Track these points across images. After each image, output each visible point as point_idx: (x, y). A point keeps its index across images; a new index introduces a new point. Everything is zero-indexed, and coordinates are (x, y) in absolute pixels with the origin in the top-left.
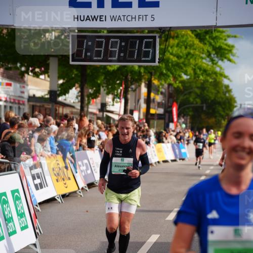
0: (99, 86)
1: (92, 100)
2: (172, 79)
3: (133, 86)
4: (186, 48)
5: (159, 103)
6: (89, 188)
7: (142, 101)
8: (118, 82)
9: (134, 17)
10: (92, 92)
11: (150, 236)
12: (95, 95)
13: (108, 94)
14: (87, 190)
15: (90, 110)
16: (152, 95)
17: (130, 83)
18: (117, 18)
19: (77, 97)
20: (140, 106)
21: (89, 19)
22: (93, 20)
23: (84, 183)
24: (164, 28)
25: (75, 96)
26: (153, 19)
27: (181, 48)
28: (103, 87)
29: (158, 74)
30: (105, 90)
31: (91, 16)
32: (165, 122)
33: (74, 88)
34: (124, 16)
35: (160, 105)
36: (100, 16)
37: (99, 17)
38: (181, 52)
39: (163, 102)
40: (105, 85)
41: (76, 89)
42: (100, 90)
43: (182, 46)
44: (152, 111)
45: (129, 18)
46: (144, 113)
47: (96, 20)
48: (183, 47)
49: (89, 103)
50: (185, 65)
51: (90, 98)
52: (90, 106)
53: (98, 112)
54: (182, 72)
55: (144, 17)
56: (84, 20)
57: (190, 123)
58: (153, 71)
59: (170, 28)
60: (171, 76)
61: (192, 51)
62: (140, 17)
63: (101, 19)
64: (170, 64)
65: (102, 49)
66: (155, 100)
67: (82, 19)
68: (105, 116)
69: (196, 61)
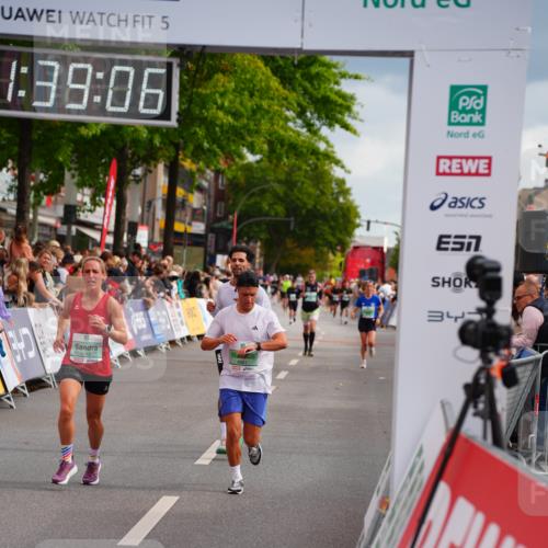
0: (61, 167)
1: (45, 198)
2: (221, 162)
3: (139, 171)
4: (252, 95)
5: (194, 211)
6: (30, 390)
7: (159, 205)
8: (103, 161)
9: (123, 17)
10: (45, 180)
11: (158, 500)
12: (52, 188)
13: (81, 185)
14: (25, 395)
15: (41, 219)
16: (180, 192)
17: (129, 165)
18: (86, 19)
19: (10, 190)
20: (154, 215)
21: (23, 16)
22: (31, 19)
23: (20, 378)
24: (190, 46)
25: (7, 186)
26: (165, 25)
27: (241, 95)
28: (70, 170)
29: (191, 147)
30: (73, 176)
31: (28, 10)
32: (206, 252)
33: (4, 170)
34: (102, 14)
35: (196, 215)
36: (48, 11)
37: (45, 13)
38: (241, 103)
39: (205, 208)
40: (73, 166)
41: (8, 171)
42: (63, 175)
43: (243, 90)
44: (179, 227)
45: (113, 20)
46: (160, 230)
47: (39, 19)
48: (246, 93)
49: (38, 203)
50: (250, 132)
51: (41, 193)
52: (40, 211)
53: (59, 225)
54: (244, 145)
55: (147, 20)
56: (9, 18)
57: (261, 255)
58: (181, 141)
59: (204, 47)
60: (220, 153)
61: (265, 104)
62: (137, 19)
63: (50, 19)
64: (217, 129)
65: (53, 86)
66: (187, 204)
67: (7, 14)
68: (74, 233)
69: (273, 125)
